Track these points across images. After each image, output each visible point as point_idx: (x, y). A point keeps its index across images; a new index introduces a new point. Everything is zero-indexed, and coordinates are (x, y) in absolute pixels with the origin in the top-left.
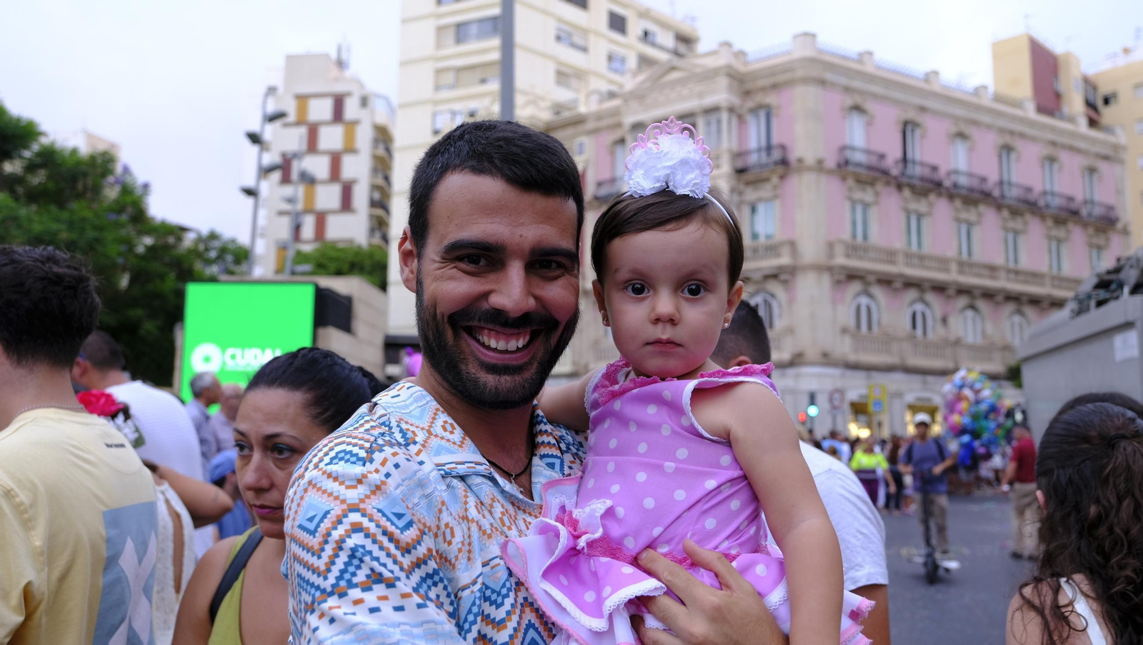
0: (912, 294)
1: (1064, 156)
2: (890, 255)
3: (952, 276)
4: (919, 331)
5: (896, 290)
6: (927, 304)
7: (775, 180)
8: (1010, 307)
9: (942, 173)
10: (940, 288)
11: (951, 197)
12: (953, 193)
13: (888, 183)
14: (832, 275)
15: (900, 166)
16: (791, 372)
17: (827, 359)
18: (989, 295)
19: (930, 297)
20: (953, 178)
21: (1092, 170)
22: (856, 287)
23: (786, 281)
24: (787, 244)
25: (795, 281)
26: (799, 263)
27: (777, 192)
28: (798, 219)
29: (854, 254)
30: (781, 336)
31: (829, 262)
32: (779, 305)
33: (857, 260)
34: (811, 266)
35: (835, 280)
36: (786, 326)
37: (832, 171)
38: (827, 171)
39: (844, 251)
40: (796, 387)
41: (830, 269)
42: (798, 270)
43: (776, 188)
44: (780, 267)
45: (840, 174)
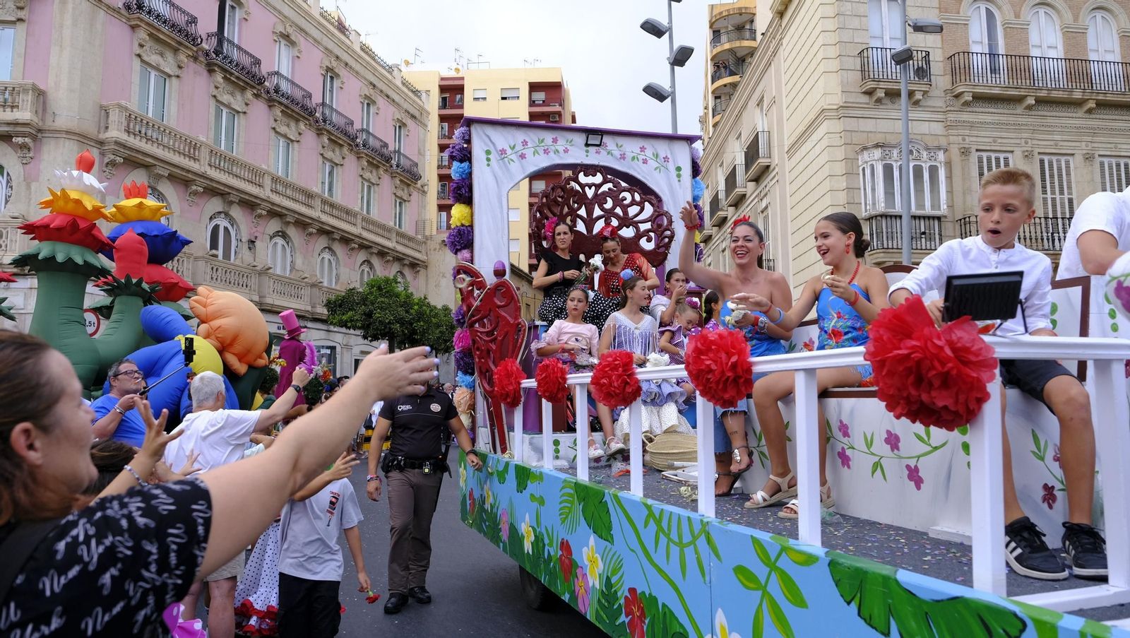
0: (215, 205)
1: (381, 101)
2: (192, 148)
3: (265, 193)
4: (220, 252)
5: (195, 193)
6: (232, 221)
8: (322, 242)
9: (265, 69)
10: (249, 204)
11: (271, 103)
12: (274, 98)
13: (195, 59)
15: (214, 41)
18: (302, 223)
19: (236, 212)
20: (275, 80)
21: (402, 125)
22: (138, 177)
23: (23, 147)
24: (31, 92)
25: (38, 150)
26: (49, 124)
27: (21, 14)
28: (53, 60)
29: (140, 132)
30: (5, 229)
31: (99, 132)
32: (8, 182)
33: (144, 140)
34: (68, 132)
35: (106, 160)
36: (16, 214)
37: (116, 11)
38: (109, 7)
39: (125, 124)
40: (24, 305)
41: (101, 143)
42: (44, 135)
43: (21, 8)
44: (16, 124)
45: (129, 19)
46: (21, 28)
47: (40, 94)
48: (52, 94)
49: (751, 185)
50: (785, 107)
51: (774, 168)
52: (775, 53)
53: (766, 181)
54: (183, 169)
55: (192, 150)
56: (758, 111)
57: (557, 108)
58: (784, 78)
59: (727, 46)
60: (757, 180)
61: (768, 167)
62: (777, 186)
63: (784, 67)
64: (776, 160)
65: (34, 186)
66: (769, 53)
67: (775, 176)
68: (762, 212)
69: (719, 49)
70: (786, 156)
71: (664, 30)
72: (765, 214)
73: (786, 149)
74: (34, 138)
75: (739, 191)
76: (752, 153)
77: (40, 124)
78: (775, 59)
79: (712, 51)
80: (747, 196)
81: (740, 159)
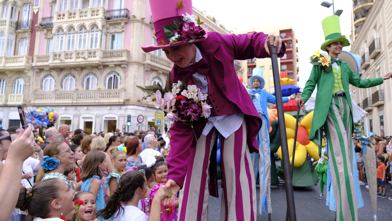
7: (123, 24)
14: (144, 68)
16: (123, 107)
17: (139, 103)
22: (154, 74)
23: (124, 68)
24: (126, 52)
25: (128, 68)
26: (130, 60)
27: (123, 29)
28: (131, 42)
29: (154, 60)
30: (120, 92)
31: (143, 61)
32: (121, 78)
33: (155, 63)
34: (135, 62)
35: (145, 70)
36: (122, 87)
37: (147, 25)
38: (145, 24)
39: (150, 58)
40: (125, 114)
41: (144, 65)
42: (130, 64)
43: (123, 28)
44: (122, 61)
45: (151, 27)
46: (123, 34)
47: (128, 52)
48: (131, 52)
49: (372, 61)
50: (386, 27)
51: (382, 53)
52: (381, 7)
53: (379, 58)
54: (166, 71)
55: (169, 65)
56: (374, 31)
57: (290, 38)
58: (386, 16)
59: (360, 6)
60: (375, 58)
61: (379, 53)
62: (384, 61)
63: (385, 11)
64: (383, 49)
65: (127, 79)
66: (379, 7)
67: (383, 56)
68: (377, 71)
69: (357, 8)
70: (388, 47)
71: (330, 5)
72: (379, 71)
73: (388, 44)
74: (127, 65)
75: (366, 63)
76: (372, 48)
77: (128, 60)
78: (381, 9)
79: (353, 9)
80: (370, 65)
81: (367, 50)
